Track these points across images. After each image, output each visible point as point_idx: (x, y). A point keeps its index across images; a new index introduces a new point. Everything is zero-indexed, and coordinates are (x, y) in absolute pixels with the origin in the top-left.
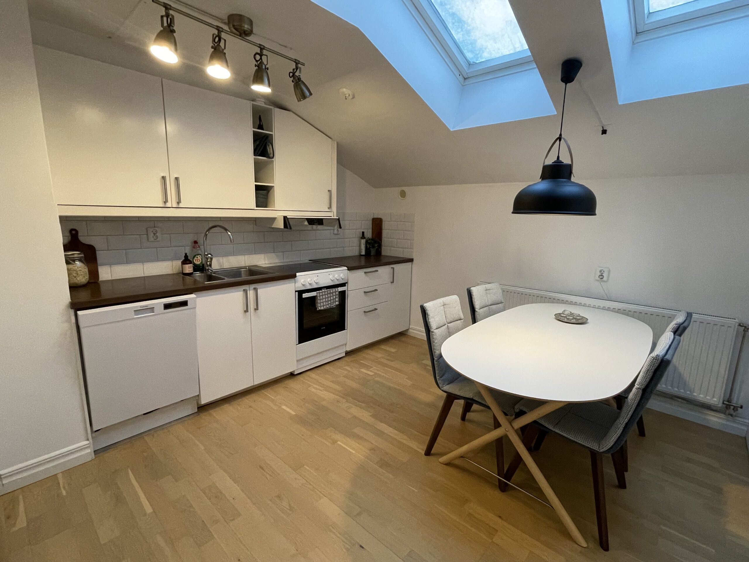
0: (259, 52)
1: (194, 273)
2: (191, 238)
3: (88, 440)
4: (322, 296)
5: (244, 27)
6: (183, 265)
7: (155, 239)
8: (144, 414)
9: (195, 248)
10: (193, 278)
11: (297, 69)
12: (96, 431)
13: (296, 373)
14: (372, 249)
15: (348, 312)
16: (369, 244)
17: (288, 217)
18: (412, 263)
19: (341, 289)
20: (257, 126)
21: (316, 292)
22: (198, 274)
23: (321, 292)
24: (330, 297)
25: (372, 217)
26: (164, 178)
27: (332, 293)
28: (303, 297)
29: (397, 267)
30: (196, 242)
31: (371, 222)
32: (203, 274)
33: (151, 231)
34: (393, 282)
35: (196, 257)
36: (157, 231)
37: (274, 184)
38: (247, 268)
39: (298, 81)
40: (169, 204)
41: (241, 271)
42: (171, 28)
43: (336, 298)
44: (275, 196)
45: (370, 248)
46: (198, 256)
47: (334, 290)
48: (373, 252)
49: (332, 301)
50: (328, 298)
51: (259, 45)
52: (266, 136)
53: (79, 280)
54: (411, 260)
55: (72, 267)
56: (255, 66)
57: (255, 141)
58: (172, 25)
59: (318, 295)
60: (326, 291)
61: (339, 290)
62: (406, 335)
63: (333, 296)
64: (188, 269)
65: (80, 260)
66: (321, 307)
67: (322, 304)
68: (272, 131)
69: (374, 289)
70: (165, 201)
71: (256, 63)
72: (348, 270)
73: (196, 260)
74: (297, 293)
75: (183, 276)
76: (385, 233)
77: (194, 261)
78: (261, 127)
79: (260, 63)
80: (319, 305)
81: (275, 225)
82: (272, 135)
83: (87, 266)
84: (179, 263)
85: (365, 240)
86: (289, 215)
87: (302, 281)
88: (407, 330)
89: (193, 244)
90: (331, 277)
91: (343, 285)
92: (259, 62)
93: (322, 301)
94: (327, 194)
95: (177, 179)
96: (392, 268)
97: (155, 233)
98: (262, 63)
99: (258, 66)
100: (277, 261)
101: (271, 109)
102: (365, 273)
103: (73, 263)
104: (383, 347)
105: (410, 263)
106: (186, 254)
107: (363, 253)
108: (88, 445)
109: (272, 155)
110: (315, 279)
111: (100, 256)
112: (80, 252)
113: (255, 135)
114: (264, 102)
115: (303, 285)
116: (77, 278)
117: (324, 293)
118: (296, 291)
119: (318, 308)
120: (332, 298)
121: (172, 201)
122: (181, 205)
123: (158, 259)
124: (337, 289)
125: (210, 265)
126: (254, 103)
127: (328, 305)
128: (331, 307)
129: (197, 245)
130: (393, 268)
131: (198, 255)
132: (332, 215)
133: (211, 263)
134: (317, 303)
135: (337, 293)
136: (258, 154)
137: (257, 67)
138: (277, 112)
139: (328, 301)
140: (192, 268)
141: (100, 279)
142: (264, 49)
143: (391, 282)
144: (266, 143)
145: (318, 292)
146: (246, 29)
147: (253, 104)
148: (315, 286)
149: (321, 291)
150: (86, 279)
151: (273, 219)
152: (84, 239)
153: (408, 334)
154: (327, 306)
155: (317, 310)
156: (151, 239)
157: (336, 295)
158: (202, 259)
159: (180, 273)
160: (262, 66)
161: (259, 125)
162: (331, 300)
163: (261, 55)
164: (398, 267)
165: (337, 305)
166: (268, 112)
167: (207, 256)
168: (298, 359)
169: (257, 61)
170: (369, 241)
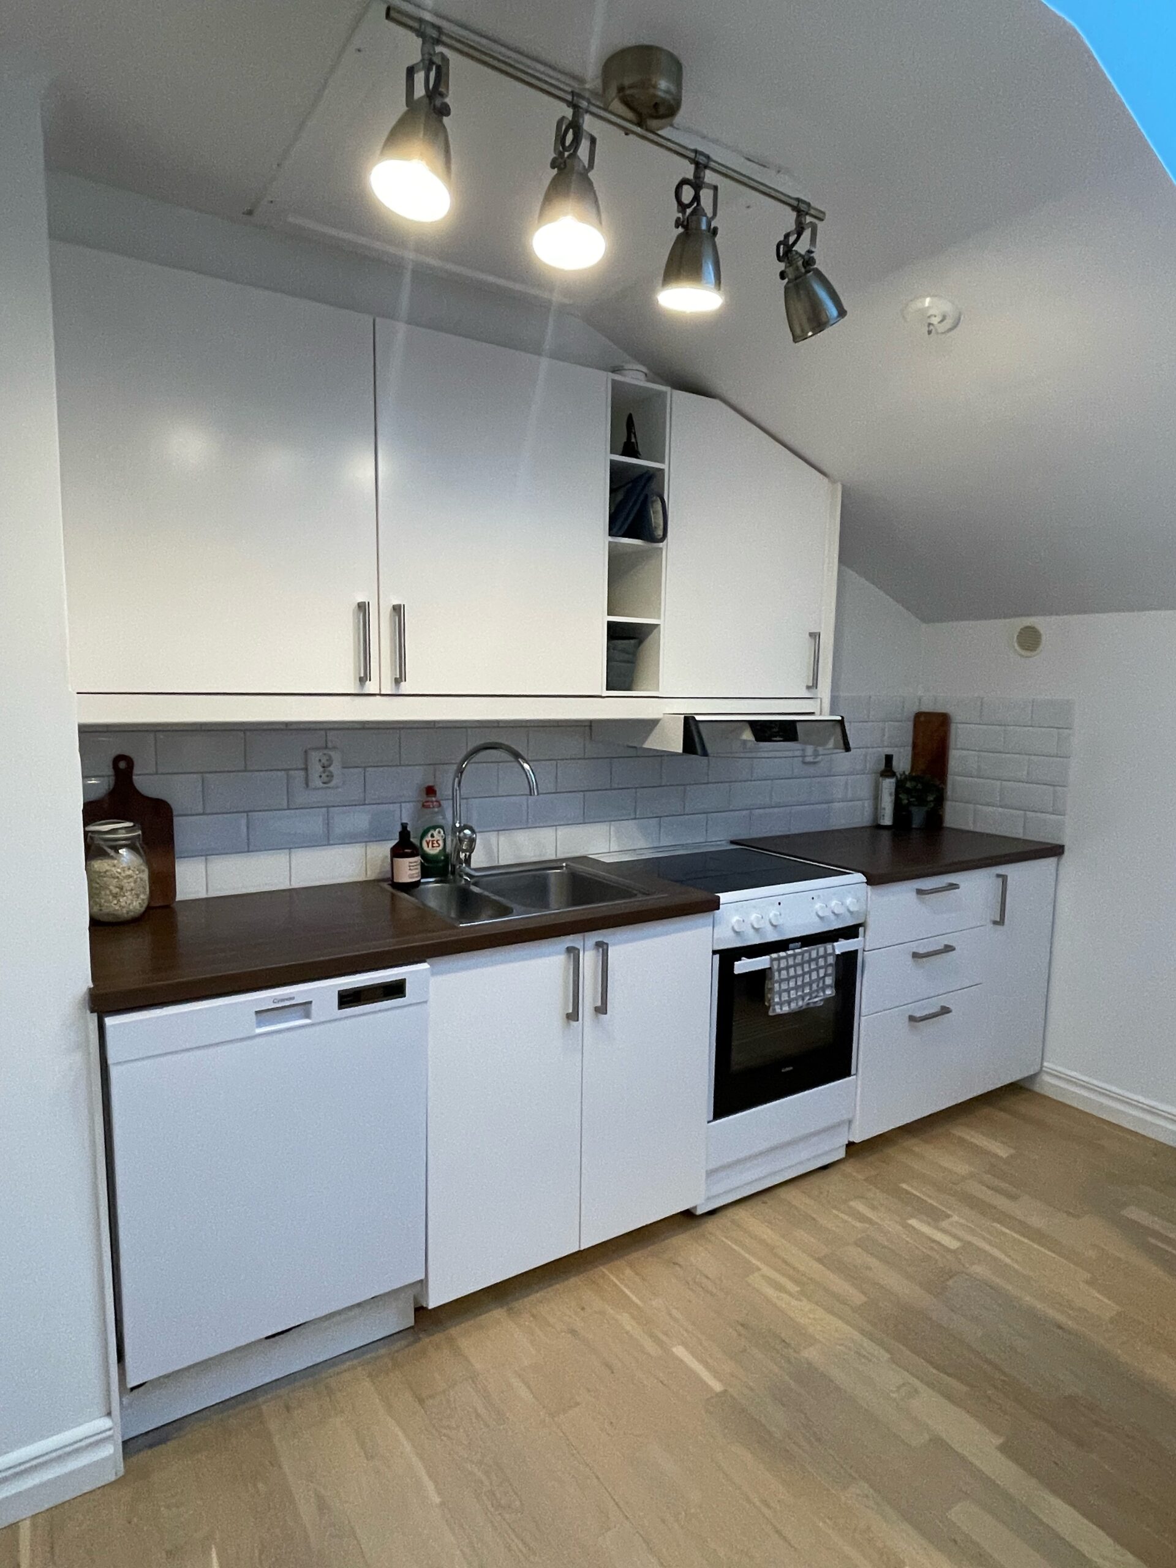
0: (691, 176)
1: (422, 881)
2: (418, 777)
3: (109, 1414)
4: (787, 968)
5: (655, 87)
6: (396, 860)
7: (324, 783)
8: (268, 1338)
9: (428, 807)
10: (417, 898)
11: (799, 234)
12: (132, 1389)
13: (699, 1212)
14: (914, 809)
15: (863, 1019)
16: (908, 791)
17: (698, 718)
18: (1059, 861)
19: (842, 946)
20: (621, 447)
21: (767, 957)
22: (431, 884)
23: (783, 958)
24: (810, 972)
25: (916, 709)
26: (362, 607)
27: (816, 960)
28: (736, 972)
29: (1015, 872)
30: (430, 791)
31: (910, 725)
32: (446, 885)
33: (317, 759)
34: (1000, 922)
35: (430, 834)
36: (330, 760)
37: (659, 618)
38: (562, 867)
39: (803, 270)
40: (371, 687)
41: (548, 874)
42: (438, 102)
43: (826, 975)
44: (661, 653)
45: (910, 804)
46: (435, 833)
47: (821, 949)
48: (918, 816)
49: (814, 986)
50: (803, 975)
51: (692, 155)
52: (647, 476)
53: (123, 904)
54: (1056, 851)
55: (108, 868)
56: (677, 227)
57: (613, 491)
58: (442, 89)
59: (775, 967)
60: (799, 954)
61: (838, 952)
62: (1030, 1091)
63: (817, 970)
64: (408, 870)
65: (132, 847)
66: (781, 1004)
67: (785, 997)
68: (663, 462)
69: (941, 947)
70: (362, 675)
71: (680, 215)
72: (867, 883)
73: (428, 844)
74: (717, 957)
75: (394, 891)
76: (957, 759)
77: (424, 844)
78: (630, 449)
79: (692, 213)
80: (777, 1000)
81: (653, 743)
82: (662, 470)
83: (148, 863)
84: (384, 849)
85: (893, 780)
86: (703, 710)
87: (735, 919)
88: (1032, 1078)
89: (424, 798)
90: (818, 906)
91: (851, 932)
92: (689, 211)
93: (784, 986)
94: (807, 644)
95: (397, 610)
96: (998, 876)
97: (326, 763)
98: (698, 212)
99: (686, 227)
100: (641, 843)
101: (661, 395)
102: (920, 892)
103: (112, 853)
104: (961, 1131)
105: (1052, 861)
106: (404, 826)
107: (887, 821)
108: (109, 1433)
109: (660, 532)
110: (771, 915)
111: (184, 830)
112: (131, 824)
113: (617, 474)
114: (646, 375)
115: (737, 933)
116: (119, 901)
117: (791, 962)
118: (714, 952)
119: (774, 1010)
120: (814, 976)
121: (381, 678)
122: (405, 688)
123: (327, 839)
124: (829, 946)
125: (468, 861)
126: (617, 377)
127: (803, 1000)
128: (812, 1005)
129: (434, 799)
130: (1004, 878)
131: (435, 828)
132: (817, 711)
133: (470, 856)
134: (771, 989)
135: (831, 960)
136: (622, 532)
137: (683, 227)
138: (680, 402)
139: (803, 986)
140: (419, 867)
141: (179, 897)
142: (706, 167)
143: (995, 923)
144: (646, 497)
145: (774, 955)
146: (660, 94)
147: (614, 382)
148: (772, 937)
149: (782, 954)
150: (143, 900)
151: (649, 725)
152: (146, 783)
153: (1037, 1088)
154: (800, 1003)
155: (771, 1013)
156: (317, 782)
157: (826, 967)
158: (445, 841)
159: (384, 880)
160: (699, 222)
161: (625, 443)
162: (810, 984)
163: (697, 184)
164: (1017, 873)
165: (827, 1000)
166: (652, 405)
167: (460, 832)
168: (711, 1167)
169: (682, 207)
170: (908, 785)
